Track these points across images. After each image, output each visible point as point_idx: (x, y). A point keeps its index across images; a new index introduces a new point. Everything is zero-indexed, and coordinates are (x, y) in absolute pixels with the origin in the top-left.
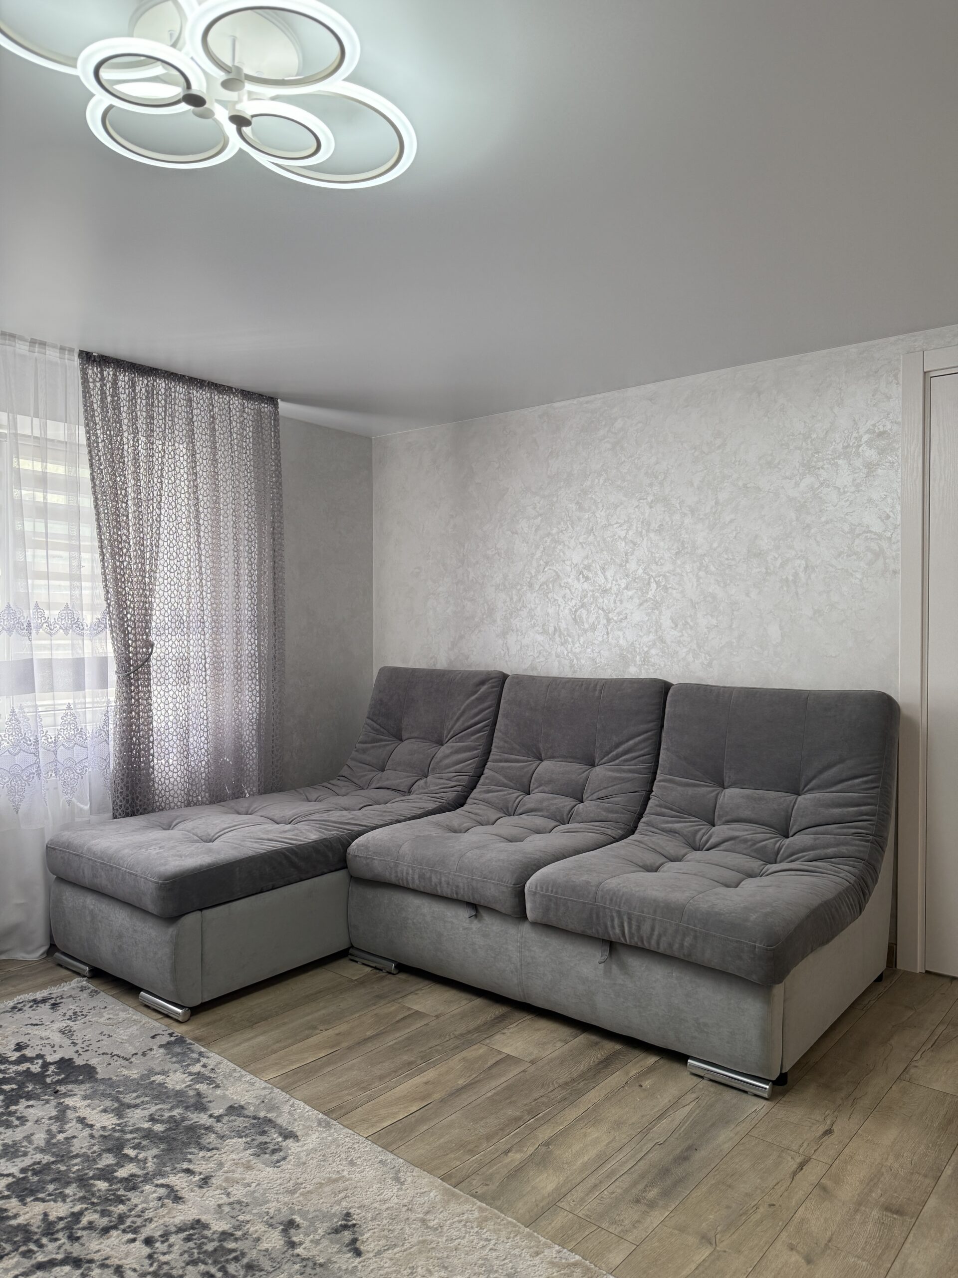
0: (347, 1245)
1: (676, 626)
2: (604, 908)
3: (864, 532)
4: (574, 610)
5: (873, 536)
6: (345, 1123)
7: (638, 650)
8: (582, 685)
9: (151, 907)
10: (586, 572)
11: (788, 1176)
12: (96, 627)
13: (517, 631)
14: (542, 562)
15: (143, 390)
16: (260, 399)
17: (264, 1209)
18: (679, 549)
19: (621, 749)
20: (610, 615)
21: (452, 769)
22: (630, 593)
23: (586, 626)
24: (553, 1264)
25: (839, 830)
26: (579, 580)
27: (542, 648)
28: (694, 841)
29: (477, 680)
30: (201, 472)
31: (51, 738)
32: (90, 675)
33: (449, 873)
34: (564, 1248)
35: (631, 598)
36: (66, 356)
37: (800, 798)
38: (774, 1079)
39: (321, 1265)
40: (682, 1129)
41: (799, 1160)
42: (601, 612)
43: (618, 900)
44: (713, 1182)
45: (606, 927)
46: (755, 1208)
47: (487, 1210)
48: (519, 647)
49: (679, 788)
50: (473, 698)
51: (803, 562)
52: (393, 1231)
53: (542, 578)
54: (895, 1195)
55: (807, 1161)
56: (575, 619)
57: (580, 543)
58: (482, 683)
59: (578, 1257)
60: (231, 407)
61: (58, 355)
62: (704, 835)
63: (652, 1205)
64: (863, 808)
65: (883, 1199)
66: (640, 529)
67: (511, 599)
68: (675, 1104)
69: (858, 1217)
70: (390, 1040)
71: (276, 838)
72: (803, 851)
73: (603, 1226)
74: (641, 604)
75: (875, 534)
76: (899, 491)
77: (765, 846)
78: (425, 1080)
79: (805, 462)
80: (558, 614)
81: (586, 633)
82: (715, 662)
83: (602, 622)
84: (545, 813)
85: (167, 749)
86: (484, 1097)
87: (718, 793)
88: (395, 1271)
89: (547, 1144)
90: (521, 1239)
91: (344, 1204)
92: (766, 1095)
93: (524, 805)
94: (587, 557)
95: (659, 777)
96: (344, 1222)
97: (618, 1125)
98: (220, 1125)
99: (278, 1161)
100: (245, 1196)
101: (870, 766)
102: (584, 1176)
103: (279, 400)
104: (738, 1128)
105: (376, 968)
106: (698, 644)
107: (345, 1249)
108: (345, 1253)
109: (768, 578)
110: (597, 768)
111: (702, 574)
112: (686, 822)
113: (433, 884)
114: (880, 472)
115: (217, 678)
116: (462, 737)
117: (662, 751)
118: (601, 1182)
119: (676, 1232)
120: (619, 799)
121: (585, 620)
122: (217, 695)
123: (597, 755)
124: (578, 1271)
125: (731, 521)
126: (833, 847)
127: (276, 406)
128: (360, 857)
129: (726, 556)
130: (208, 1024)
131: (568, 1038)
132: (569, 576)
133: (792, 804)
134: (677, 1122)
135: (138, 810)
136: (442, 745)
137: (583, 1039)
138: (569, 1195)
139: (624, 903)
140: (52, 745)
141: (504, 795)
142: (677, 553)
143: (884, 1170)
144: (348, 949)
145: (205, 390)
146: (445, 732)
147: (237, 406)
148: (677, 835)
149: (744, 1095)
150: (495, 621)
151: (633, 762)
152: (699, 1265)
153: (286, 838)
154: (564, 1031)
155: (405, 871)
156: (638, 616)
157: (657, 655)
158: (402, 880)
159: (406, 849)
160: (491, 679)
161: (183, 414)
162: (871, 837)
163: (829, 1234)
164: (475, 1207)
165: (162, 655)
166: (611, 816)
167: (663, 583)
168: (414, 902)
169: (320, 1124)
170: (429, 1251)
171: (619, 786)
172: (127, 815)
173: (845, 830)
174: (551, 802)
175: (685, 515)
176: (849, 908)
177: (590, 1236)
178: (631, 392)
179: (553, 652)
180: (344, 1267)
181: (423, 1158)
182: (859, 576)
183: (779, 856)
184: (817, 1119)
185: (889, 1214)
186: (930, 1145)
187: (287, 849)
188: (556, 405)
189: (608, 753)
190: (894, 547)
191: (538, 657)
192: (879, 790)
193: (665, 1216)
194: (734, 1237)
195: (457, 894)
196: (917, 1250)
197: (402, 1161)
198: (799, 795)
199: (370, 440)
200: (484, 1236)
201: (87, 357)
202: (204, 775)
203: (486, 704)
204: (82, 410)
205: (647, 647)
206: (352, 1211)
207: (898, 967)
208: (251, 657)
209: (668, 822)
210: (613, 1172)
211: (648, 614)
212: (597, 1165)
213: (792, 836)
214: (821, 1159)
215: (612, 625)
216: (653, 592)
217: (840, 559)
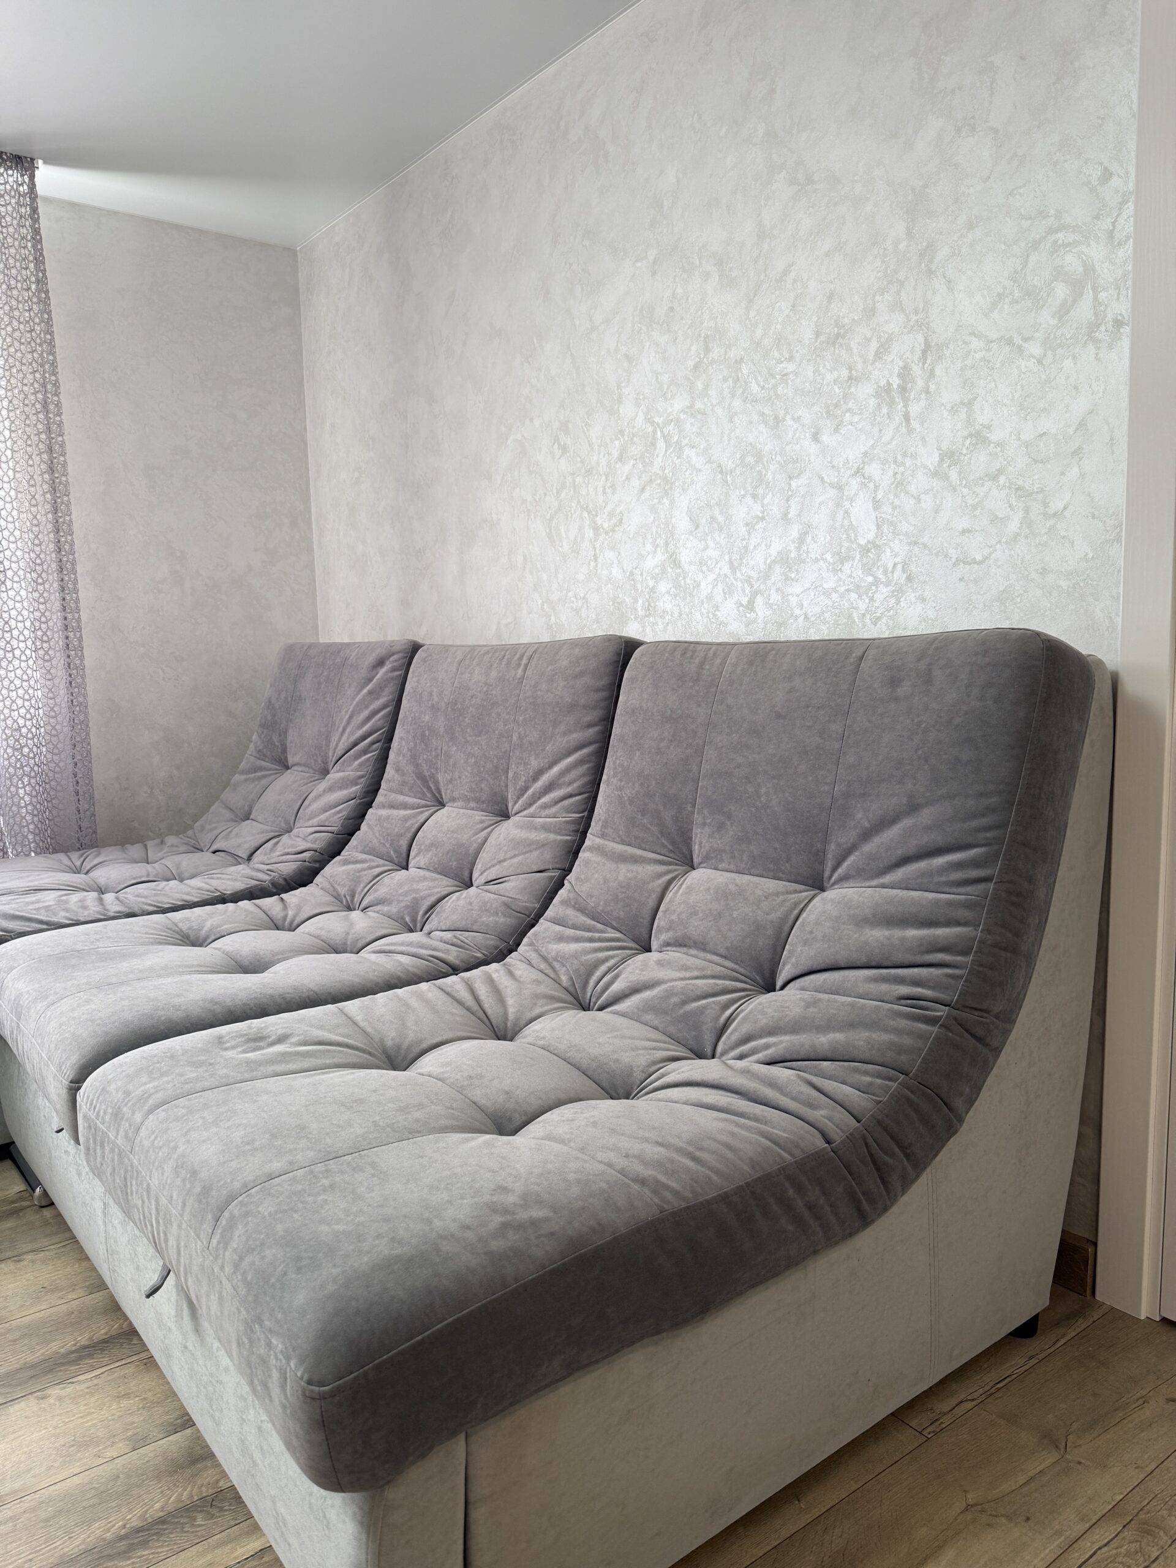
1: (697, 527)
3: (1051, 231)
4: (548, 517)
5: (1071, 238)
7: (639, 586)
13: (477, 568)
14: (503, 431)
19: (540, 782)
20: (599, 520)
22: (626, 468)
25: (872, 987)
28: (586, 983)
29: (371, 658)
35: (628, 478)
37: (817, 898)
42: (585, 514)
48: (481, 599)
49: (610, 865)
50: (365, 691)
51: (920, 338)
53: (504, 460)
56: (550, 536)
58: (380, 663)
62: (608, 972)
64: (939, 932)
74: (643, 489)
77: (703, 1011)
81: (565, 561)
82: (759, 601)
83: (587, 535)
87: (673, 879)
93: (379, 891)
95: (588, 840)
101: (975, 823)
103: (40, 163)
106: (731, 562)
109: (853, 390)
110: (507, 822)
111: (737, 403)
112: (591, 940)
114: (1090, 56)
116: (344, 761)
123: (509, 798)
125: (786, 272)
126: (841, 1030)
127: (30, 172)
129: (777, 355)
132: (539, 449)
133: (796, 912)
136: (326, 776)
141: (363, 871)
142: (696, 367)
146: (330, 754)
150: (449, 553)
151: (554, 810)
156: (638, 516)
157: (668, 592)
160: (393, 654)
162: (942, 1012)
167: (676, 438)
171: (520, 858)
173: (885, 987)
175: (707, 275)
182: (1035, 349)
183: (723, 1039)
189: (523, 792)
192: (991, 886)
198: (817, 889)
199: (294, 251)
203: (385, 698)
205: (652, 579)
207: (1098, 1297)
209: (560, 939)
211: (653, 509)
213: (782, 988)
215: (601, 538)
216: (660, 459)
217: (995, 314)
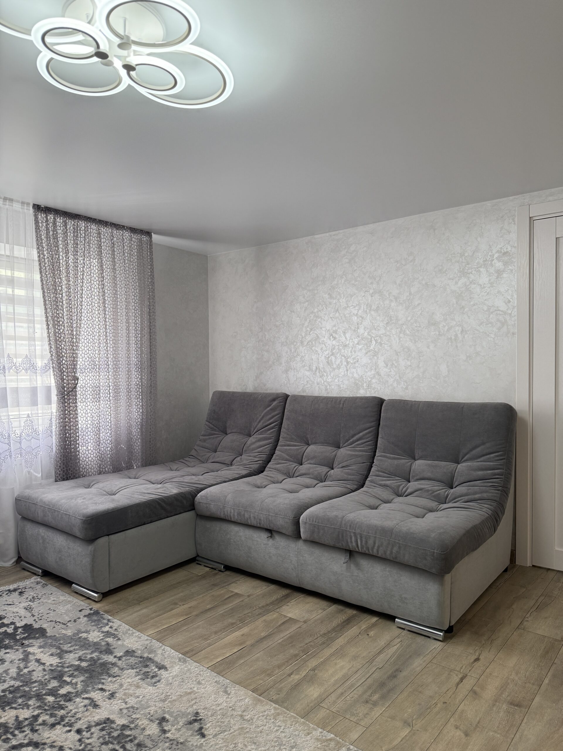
0: (197, 731)
1: (387, 366)
2: (346, 531)
3: (496, 310)
4: (327, 356)
5: (501, 313)
6: (195, 660)
7: (365, 380)
8: (332, 401)
9: (78, 534)
10: (334, 335)
11: (454, 686)
12: (44, 368)
13: (294, 369)
14: (308, 329)
15: (72, 227)
16: (141, 233)
17: (147, 711)
18: (388, 321)
19: (355, 438)
20: (349, 360)
21: (256, 451)
22: (360, 347)
23: (335, 366)
24: (317, 739)
25: (482, 484)
26: (330, 339)
27: (309, 379)
28: (398, 490)
29: (270, 398)
30: (106, 276)
31: (18, 434)
32: (41, 397)
33: (255, 512)
34: (324, 730)
35: (361, 349)
36: (25, 207)
37: (459, 466)
38: (446, 629)
39: (181, 743)
40: (393, 659)
41: (460, 676)
42: (343, 358)
43: (354, 526)
44: (411, 690)
45: (347, 542)
46: (435, 705)
47: (279, 709)
48: (295, 379)
49: (389, 461)
50: (268, 409)
51: (460, 328)
52: (224, 722)
53: (308, 338)
54: (516, 695)
55: (465, 677)
56: (328, 362)
57: (331, 318)
58: (274, 400)
59: (332, 736)
60: (124, 237)
61: (20, 206)
62: (404, 487)
63: (375, 704)
64: (496, 471)
65: (509, 698)
66: (365, 309)
67: (291, 350)
68: (388, 645)
69: (494, 709)
70: (221, 610)
71: (152, 492)
72: (461, 497)
73: (347, 717)
74: (367, 353)
75: (502, 311)
76: (516, 286)
77: (439, 494)
78: (241, 633)
79: (461, 270)
80: (318, 359)
81: (334, 370)
82: (409, 387)
83: (343, 364)
84: (311, 476)
85: (87, 440)
86: (276, 643)
87: (412, 463)
88: (225, 746)
89: (314, 669)
90: (299, 725)
91: (195, 707)
92: (441, 639)
93: (299, 471)
94: (335, 326)
95: (377, 454)
96: (194, 718)
97: (355, 658)
98: (120, 662)
99: (155, 683)
100: (136, 704)
101: (500, 447)
102: (335, 688)
103: (152, 234)
104: (425, 659)
105: (212, 568)
106: (399, 376)
107: (196, 733)
108: (196, 736)
109: (440, 337)
110: (341, 449)
111: (402, 335)
112: (393, 480)
113: (246, 518)
114: (505, 275)
115: (117, 398)
116: (262, 432)
117: (379, 439)
118: (345, 691)
119: (389, 719)
120: (354, 467)
121: (334, 362)
122: (117, 408)
123: (341, 442)
124: (332, 744)
125: (419, 304)
126: (479, 494)
127: (151, 237)
128: (202, 503)
129: (415, 325)
130: (113, 603)
131: (325, 608)
132: (324, 337)
133: (455, 469)
134: (389, 656)
135: (70, 477)
136: (250, 436)
137: (334, 608)
138: (327, 699)
139: (358, 528)
140: (19, 438)
141: (287, 466)
142: (387, 323)
143: (509, 681)
144: (195, 557)
145: (108, 228)
146: (252, 429)
147: (128, 237)
148: (388, 488)
149: (429, 639)
150: (281, 364)
151: (362, 446)
152: (403, 738)
153: (158, 492)
154: (323, 604)
155: (229, 511)
156: (365, 360)
157: (376, 383)
158: (228, 516)
159: (229, 497)
160: (279, 397)
161: (95, 242)
162: (500, 488)
163: (478, 719)
164: (272, 707)
165: (83, 384)
166: (350, 477)
167: (379, 341)
168: (234, 529)
169: (180, 660)
170: (245, 734)
171: (354, 459)
172: (64, 480)
173: (486, 484)
174: (315, 469)
175: (392, 301)
176: (488, 529)
177: (340, 722)
178: (360, 229)
179: (316, 382)
180: (195, 744)
181: (241, 679)
182: (493, 336)
183: (447, 499)
184: (471, 652)
185: (512, 707)
186: (536, 666)
187: (159, 499)
188: (316, 236)
189: (347, 441)
190: (513, 319)
191: (307, 384)
192: (505, 460)
193: (383, 710)
194: (423, 721)
195: (260, 524)
196: (529, 727)
197: (228, 681)
198: (459, 464)
199: (207, 257)
200: (277, 724)
201: (38, 208)
202: (109, 456)
203: (276, 413)
204: (35, 239)
205: (370, 378)
206: (199, 711)
207: (517, 563)
208: (137, 385)
209: (383, 480)
210: (352, 685)
211: (370, 359)
212: (343, 681)
213: (455, 488)
214: (473, 676)
215: (349, 365)
216: (373, 346)
217: (482, 326)
